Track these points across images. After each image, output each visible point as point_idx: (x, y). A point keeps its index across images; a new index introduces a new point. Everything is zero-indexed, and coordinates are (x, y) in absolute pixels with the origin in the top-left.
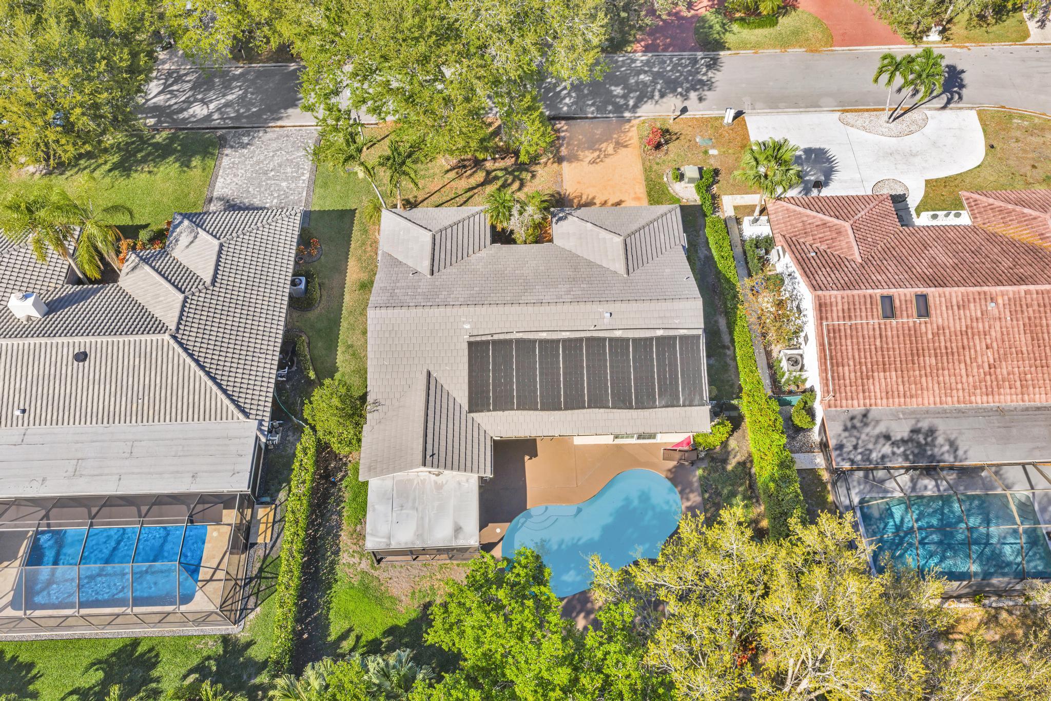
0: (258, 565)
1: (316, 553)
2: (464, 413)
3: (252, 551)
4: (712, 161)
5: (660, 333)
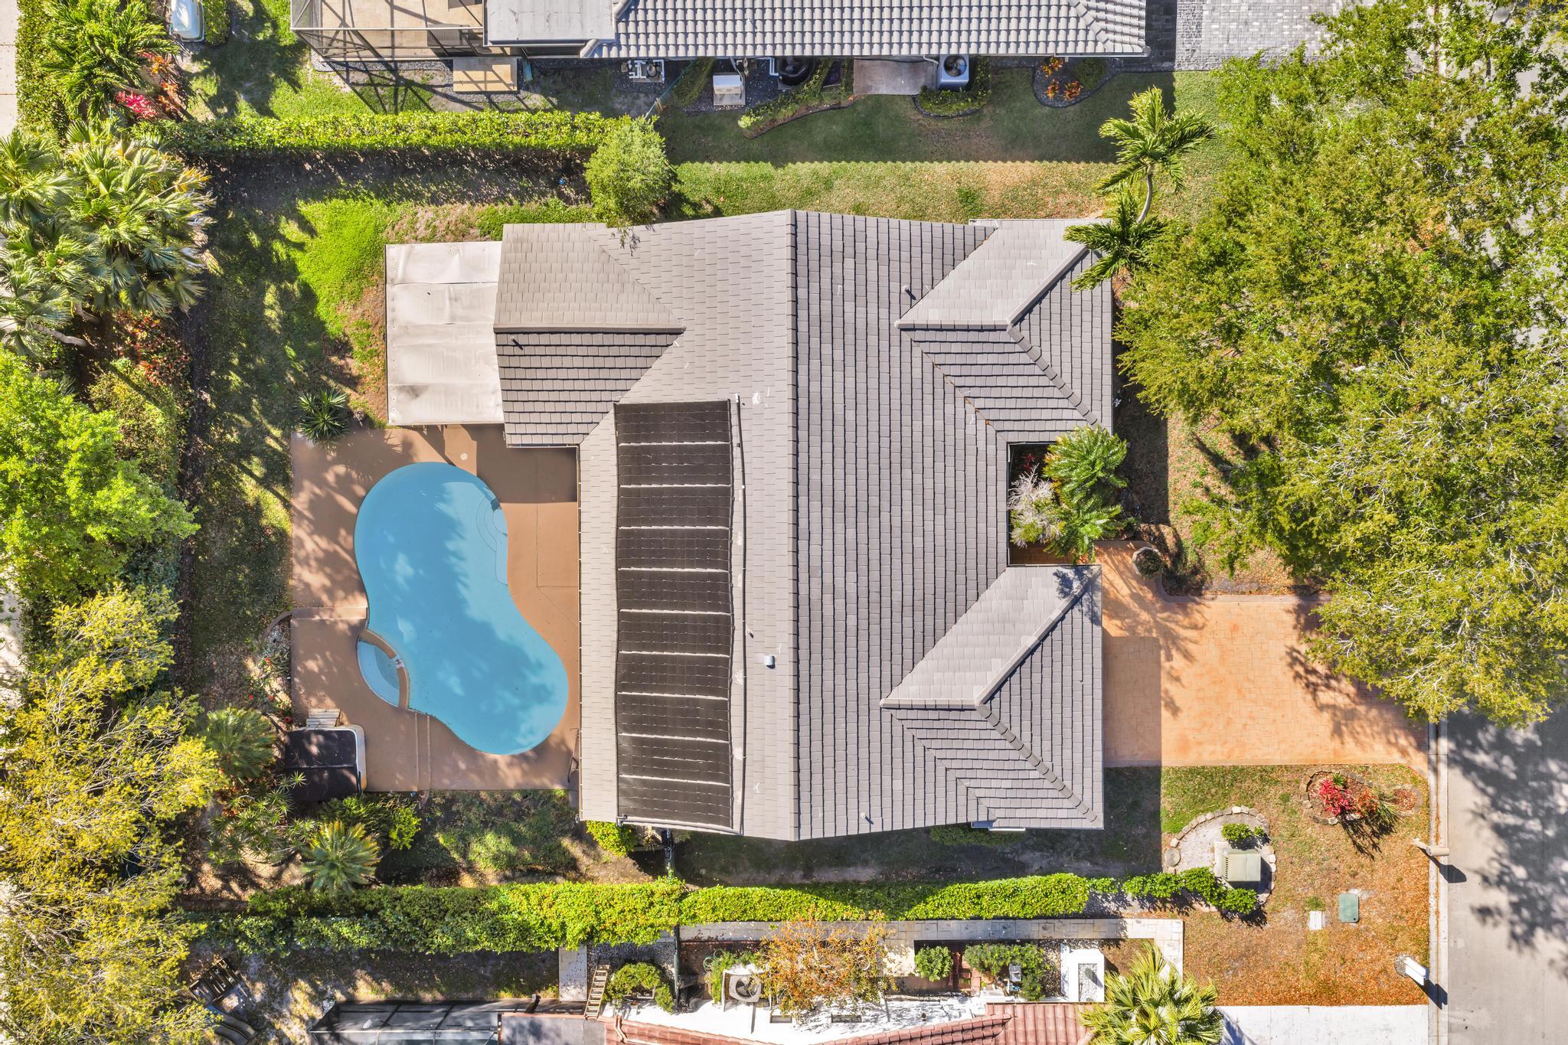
0: (418, 79)
1: (437, 167)
2: (615, 397)
3: (440, 65)
4: (1289, 914)
5: (737, 753)
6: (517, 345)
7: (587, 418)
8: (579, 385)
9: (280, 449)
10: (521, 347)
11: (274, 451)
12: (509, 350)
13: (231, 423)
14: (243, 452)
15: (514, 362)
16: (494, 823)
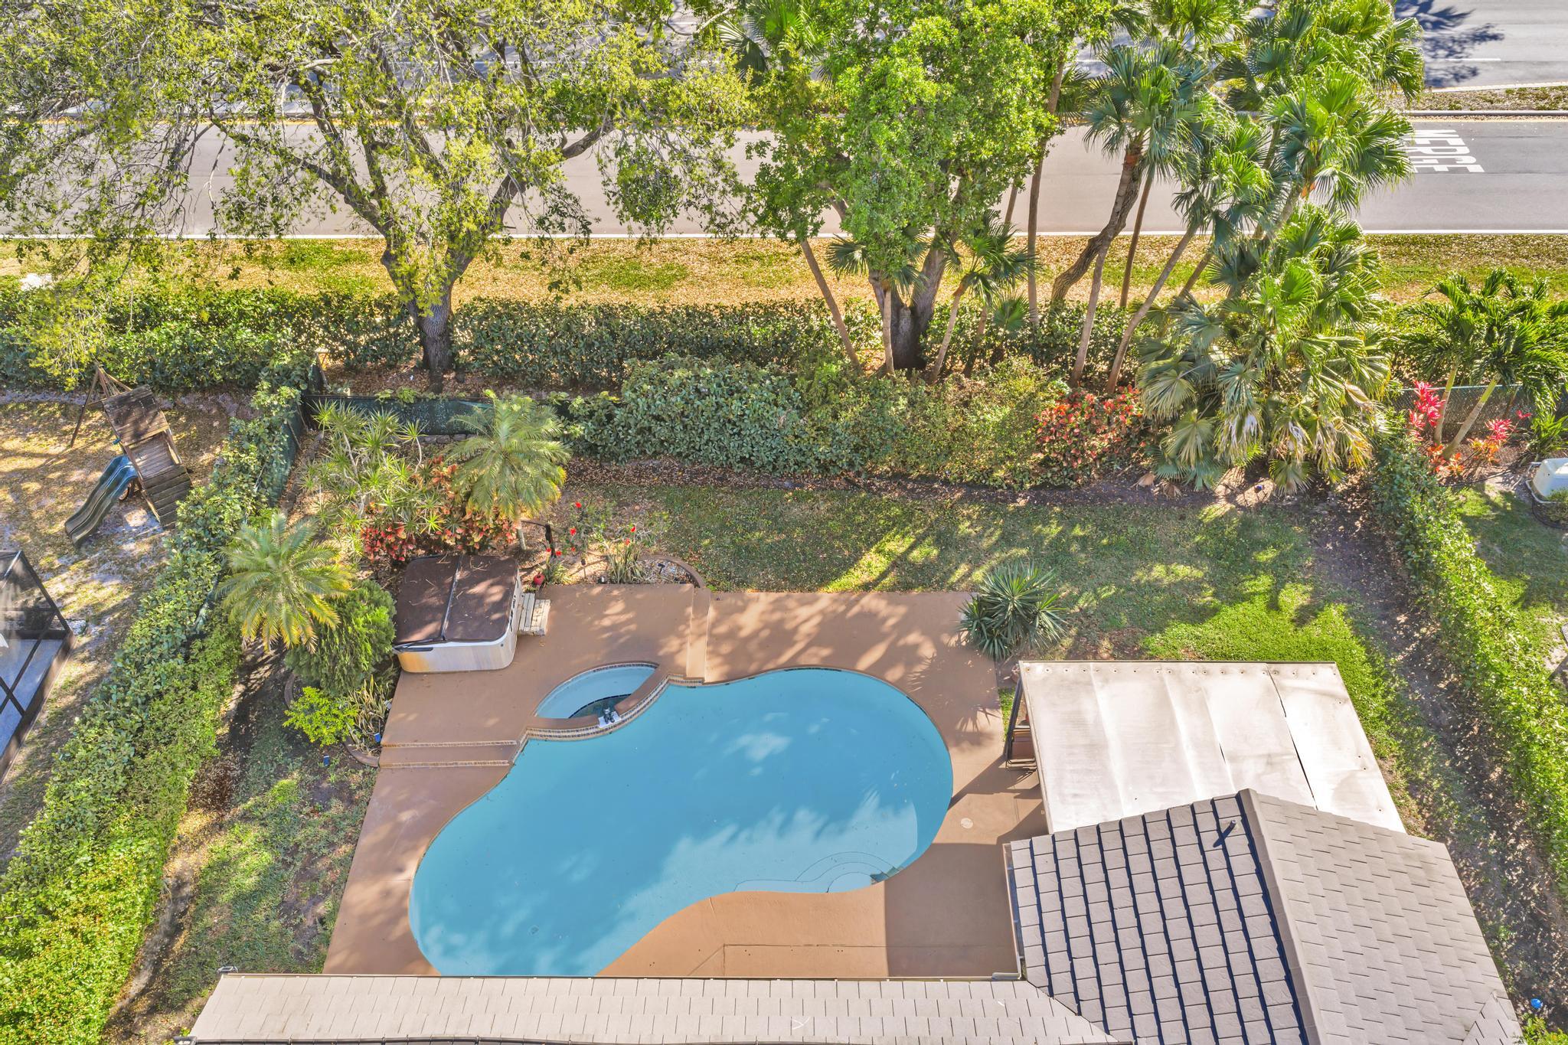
6: (1222, 836)
7: (1088, 989)
8: (1160, 965)
9: (954, 579)
10: (1221, 842)
11: (951, 572)
12: (1207, 822)
13: (986, 527)
14: (945, 540)
15: (1186, 835)
16: (287, 865)
